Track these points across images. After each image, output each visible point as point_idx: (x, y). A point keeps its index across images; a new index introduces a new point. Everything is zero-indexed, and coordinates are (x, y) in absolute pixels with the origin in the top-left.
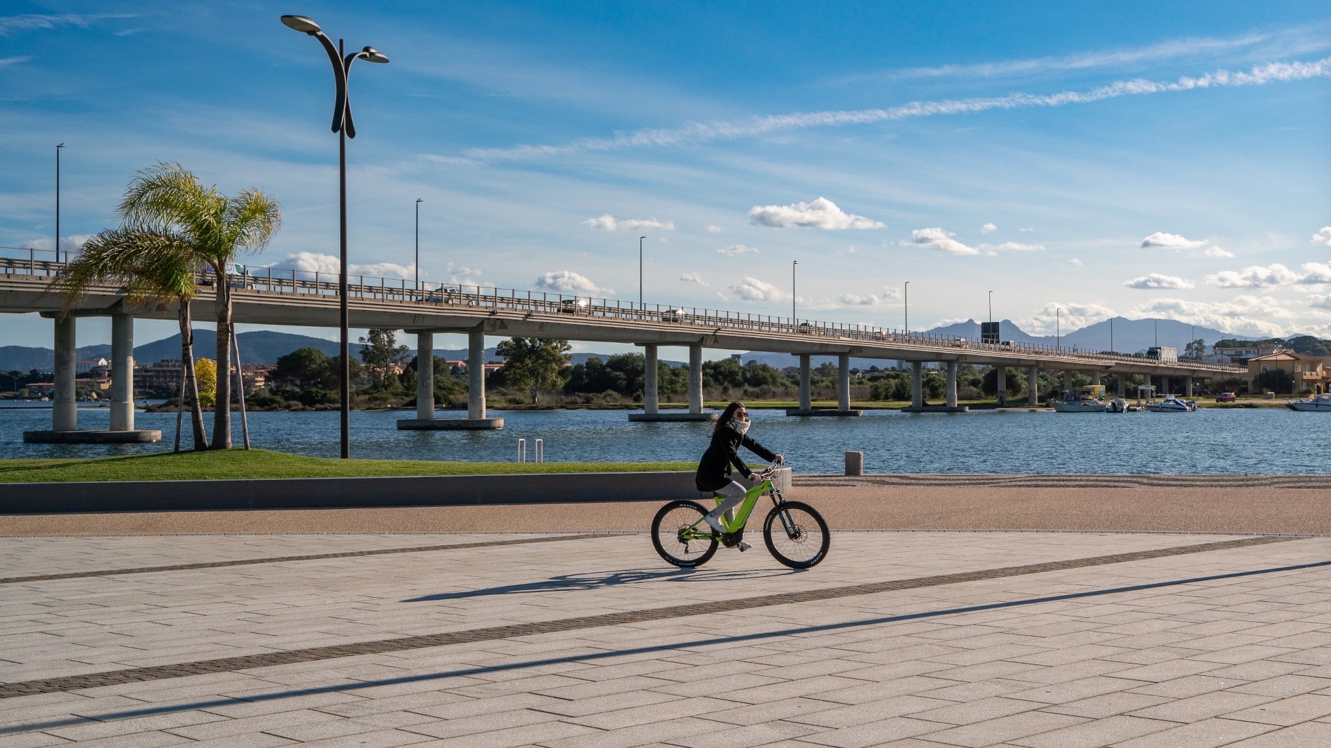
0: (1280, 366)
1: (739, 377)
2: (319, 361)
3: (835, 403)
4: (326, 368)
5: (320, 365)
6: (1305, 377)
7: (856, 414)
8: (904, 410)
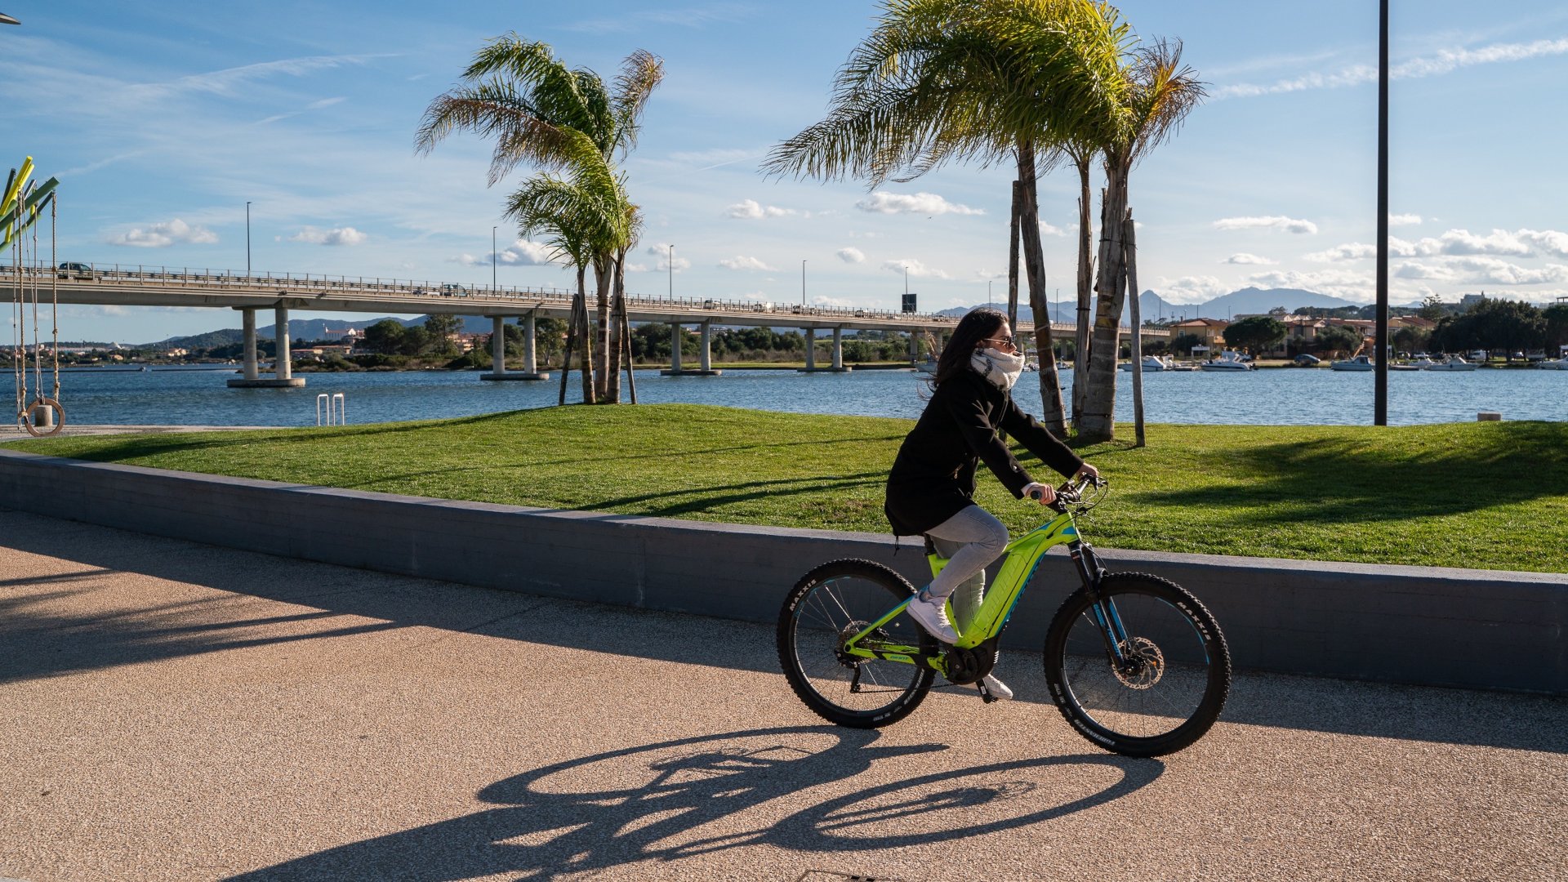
0: (1195, 332)
1: (770, 342)
2: (396, 332)
3: (698, 364)
4: (402, 337)
5: (397, 335)
6: (1215, 341)
7: (713, 373)
8: (800, 370)
